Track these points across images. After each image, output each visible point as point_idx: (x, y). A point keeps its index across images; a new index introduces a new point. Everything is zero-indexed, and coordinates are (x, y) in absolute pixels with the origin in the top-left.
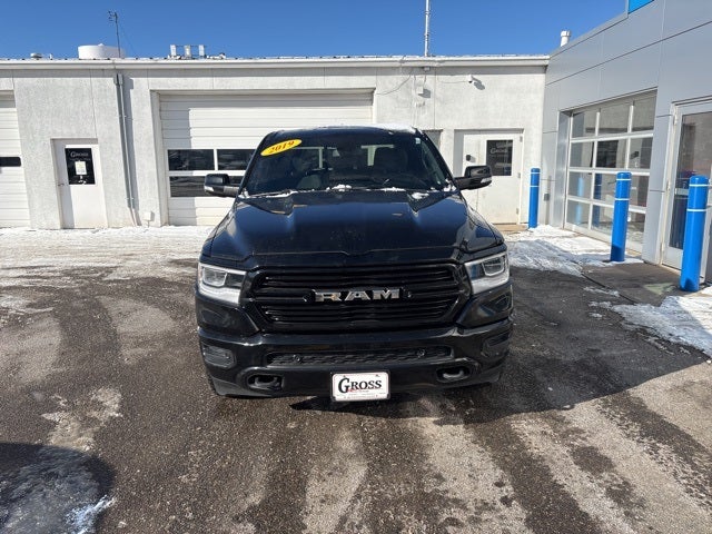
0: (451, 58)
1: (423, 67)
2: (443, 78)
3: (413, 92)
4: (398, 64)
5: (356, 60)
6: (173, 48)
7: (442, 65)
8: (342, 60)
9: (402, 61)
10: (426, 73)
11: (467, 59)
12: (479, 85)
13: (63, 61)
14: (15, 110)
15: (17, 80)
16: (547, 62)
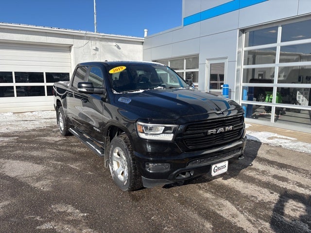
0: (107, 35)
1: (95, 37)
2: (104, 43)
3: (91, 48)
4: (84, 35)
5: (62, 31)
7: (104, 37)
8: (55, 29)
9: (86, 34)
10: (96, 40)
11: (113, 36)
12: (118, 47)
16: (143, 41)
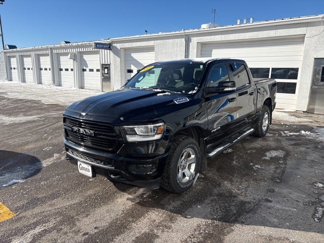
4: (320, 20)
6: (239, 21)
13: (170, 33)
14: (154, 53)
15: (156, 41)
